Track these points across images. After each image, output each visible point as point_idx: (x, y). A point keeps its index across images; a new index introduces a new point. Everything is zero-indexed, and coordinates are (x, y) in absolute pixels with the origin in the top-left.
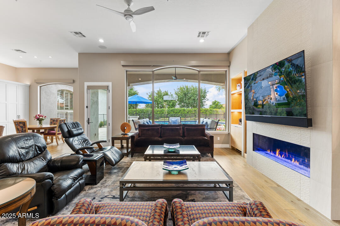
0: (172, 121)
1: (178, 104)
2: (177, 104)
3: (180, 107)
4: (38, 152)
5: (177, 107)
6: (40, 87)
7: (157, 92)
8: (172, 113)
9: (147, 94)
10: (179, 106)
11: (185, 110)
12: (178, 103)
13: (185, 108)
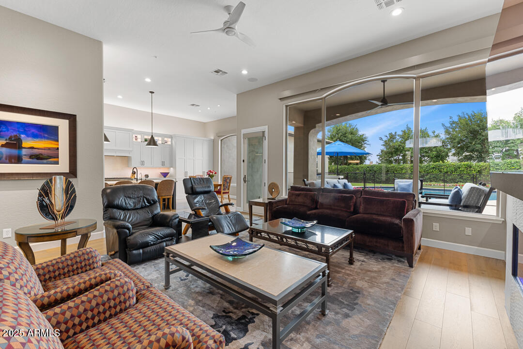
0: (399, 186)
1: (454, 155)
2: (450, 154)
3: (459, 160)
4: (147, 204)
5: (452, 160)
6: (221, 140)
7: (401, 133)
8: (436, 172)
9: (381, 139)
10: (456, 158)
11: (471, 167)
12: (454, 152)
13: (474, 163)
